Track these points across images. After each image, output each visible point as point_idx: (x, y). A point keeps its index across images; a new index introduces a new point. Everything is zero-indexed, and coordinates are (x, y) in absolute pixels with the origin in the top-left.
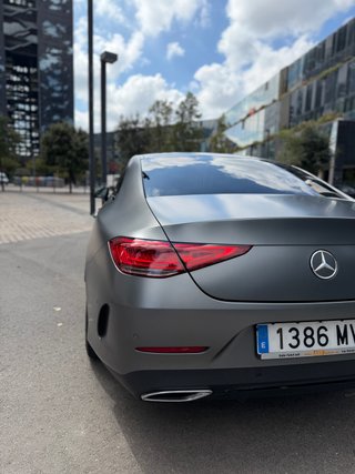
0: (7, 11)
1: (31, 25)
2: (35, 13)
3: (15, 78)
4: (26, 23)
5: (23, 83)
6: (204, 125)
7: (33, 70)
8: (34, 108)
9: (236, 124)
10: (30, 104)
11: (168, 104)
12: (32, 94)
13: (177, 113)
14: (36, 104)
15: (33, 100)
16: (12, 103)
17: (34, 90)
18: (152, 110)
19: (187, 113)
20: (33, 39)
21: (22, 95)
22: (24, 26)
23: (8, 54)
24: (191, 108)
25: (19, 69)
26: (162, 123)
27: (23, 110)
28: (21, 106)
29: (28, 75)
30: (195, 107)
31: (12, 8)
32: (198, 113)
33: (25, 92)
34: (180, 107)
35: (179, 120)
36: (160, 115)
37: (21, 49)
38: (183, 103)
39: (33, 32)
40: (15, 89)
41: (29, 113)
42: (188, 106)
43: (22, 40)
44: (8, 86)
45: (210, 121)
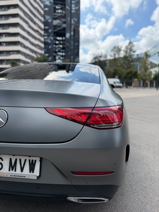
0: (55, 16)
1: (64, 20)
2: (65, 15)
3: (57, 42)
4: (62, 19)
5: (60, 44)
6: (139, 56)
7: (64, 38)
8: (64, 54)
9: (155, 54)
10: (62, 52)
11: (119, 48)
12: (63, 48)
13: (124, 51)
14: (64, 52)
15: (64, 51)
16: (56, 52)
17: (64, 46)
18: (112, 50)
19: (128, 51)
20: (64, 25)
21: (59, 49)
22: (61, 21)
23: (55, 33)
24: (131, 48)
25: (58, 38)
26: (117, 56)
27: (60, 55)
28: (59, 53)
29: (62, 40)
30: (133, 48)
31: (57, 14)
32: (134, 50)
33: (60, 48)
34: (125, 48)
35: (125, 54)
36: (116, 53)
37: (60, 30)
38: (127, 46)
39: (64, 23)
40: (57, 46)
41: (62, 56)
42: (129, 47)
43: (60, 26)
44: (54, 46)
45: (142, 54)
